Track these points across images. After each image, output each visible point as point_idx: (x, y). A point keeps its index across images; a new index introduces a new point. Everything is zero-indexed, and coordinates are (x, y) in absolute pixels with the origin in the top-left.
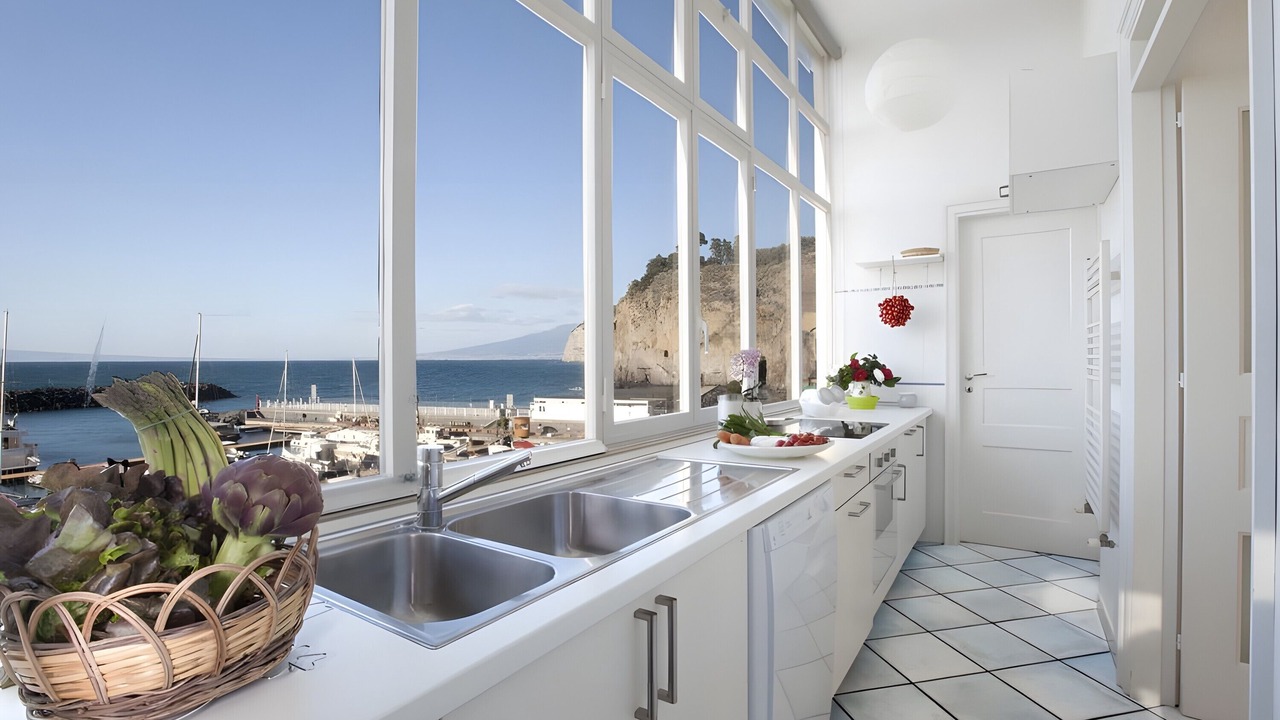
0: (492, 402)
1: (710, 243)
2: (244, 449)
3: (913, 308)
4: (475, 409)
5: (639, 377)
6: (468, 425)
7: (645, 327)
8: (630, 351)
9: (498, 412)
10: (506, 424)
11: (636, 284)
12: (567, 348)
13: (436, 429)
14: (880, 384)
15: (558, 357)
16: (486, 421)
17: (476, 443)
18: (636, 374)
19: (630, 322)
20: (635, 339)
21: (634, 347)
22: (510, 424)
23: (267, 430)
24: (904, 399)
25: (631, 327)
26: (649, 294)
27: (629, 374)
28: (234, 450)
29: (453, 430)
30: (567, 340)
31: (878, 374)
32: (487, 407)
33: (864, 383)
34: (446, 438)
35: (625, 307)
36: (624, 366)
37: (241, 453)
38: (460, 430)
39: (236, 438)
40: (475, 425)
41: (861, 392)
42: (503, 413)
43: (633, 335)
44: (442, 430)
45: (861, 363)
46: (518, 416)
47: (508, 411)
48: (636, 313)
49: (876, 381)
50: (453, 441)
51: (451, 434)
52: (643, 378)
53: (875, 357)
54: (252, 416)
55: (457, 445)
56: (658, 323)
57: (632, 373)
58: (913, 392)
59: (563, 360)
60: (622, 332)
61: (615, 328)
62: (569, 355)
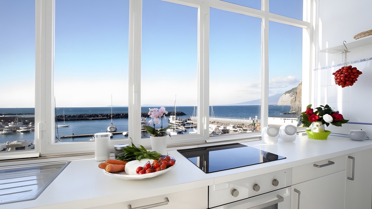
0: (250, 118)
2: (186, 128)
3: (361, 73)
4: (245, 120)
6: (243, 124)
9: (252, 121)
10: (255, 125)
12: (279, 101)
13: (233, 125)
15: (276, 104)
16: (248, 124)
17: (244, 130)
22: (256, 125)
23: (192, 123)
28: (184, 128)
29: (238, 126)
30: (279, 98)
32: (249, 119)
33: (318, 123)
34: (235, 128)
37: (185, 129)
38: (240, 126)
39: (184, 125)
40: (245, 124)
41: (315, 128)
42: (254, 121)
44: (234, 126)
46: (258, 122)
47: (255, 121)
50: (238, 129)
51: (238, 127)
54: (189, 120)
55: (239, 130)
58: (361, 130)
59: (278, 105)
60: (299, 95)
61: (297, 94)
62: (280, 103)
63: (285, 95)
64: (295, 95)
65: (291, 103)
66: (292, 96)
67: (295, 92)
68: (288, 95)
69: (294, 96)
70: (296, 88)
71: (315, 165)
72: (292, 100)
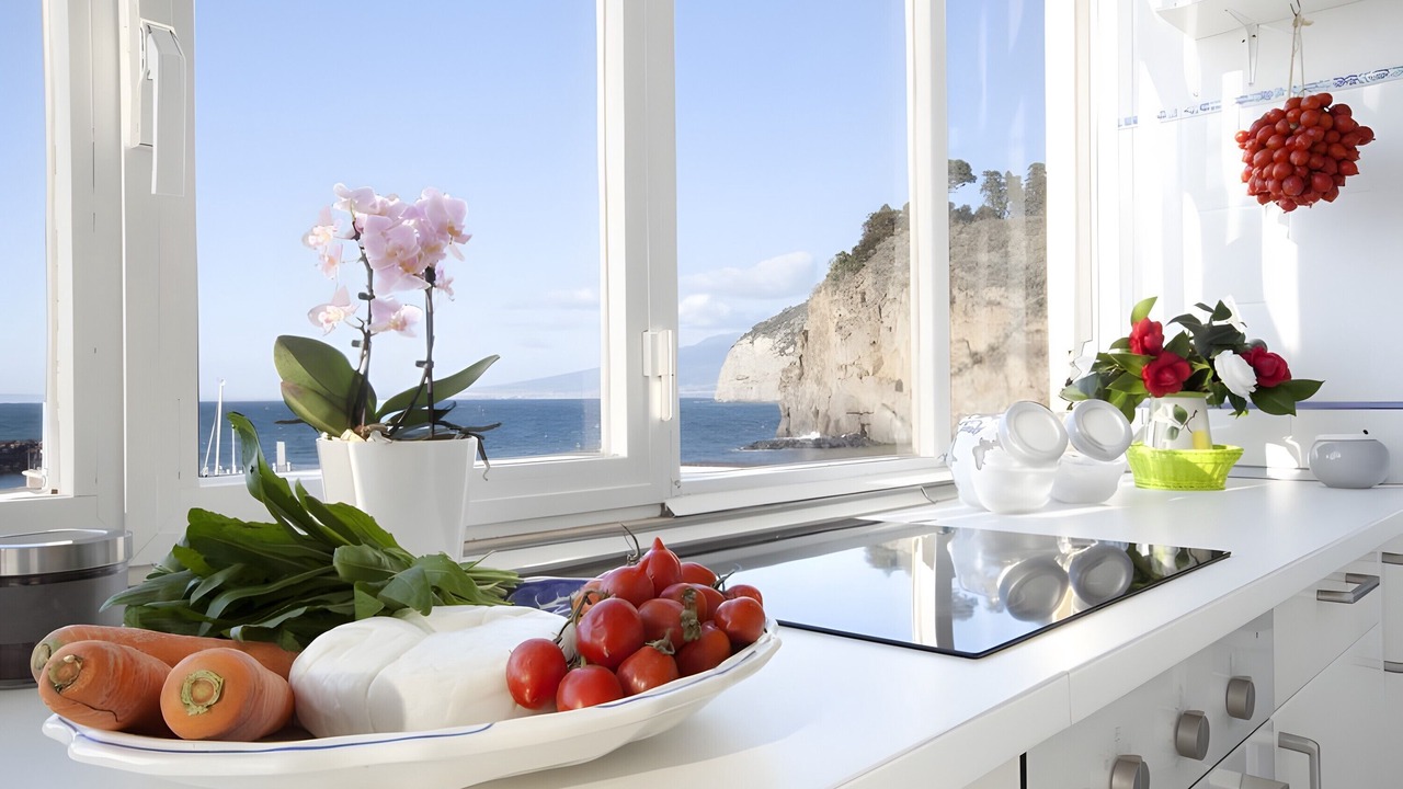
1: (981, 180)
3: (1366, 135)
5: (849, 427)
7: (861, 337)
8: (832, 380)
11: (844, 259)
12: (721, 379)
14: (1239, 405)
15: (707, 393)
18: (844, 422)
19: (832, 327)
20: (842, 360)
21: (842, 374)
24: (1335, 456)
25: (835, 338)
26: (867, 278)
27: (832, 424)
30: (722, 363)
31: (1233, 370)
33: (1186, 402)
35: (823, 301)
36: (822, 410)
41: (1173, 432)
43: (838, 352)
45: (1170, 333)
48: (844, 311)
49: (1221, 395)
52: (857, 430)
53: (1222, 312)
56: (883, 331)
57: (837, 422)
58: (1366, 432)
59: (716, 398)
60: (817, 347)
61: (807, 340)
62: (726, 390)
63: (752, 342)
64: (799, 344)
65: (783, 386)
66: (782, 351)
67: (796, 331)
68: (763, 343)
69: (791, 349)
70: (802, 310)
71: (1325, 595)
72: (783, 371)
